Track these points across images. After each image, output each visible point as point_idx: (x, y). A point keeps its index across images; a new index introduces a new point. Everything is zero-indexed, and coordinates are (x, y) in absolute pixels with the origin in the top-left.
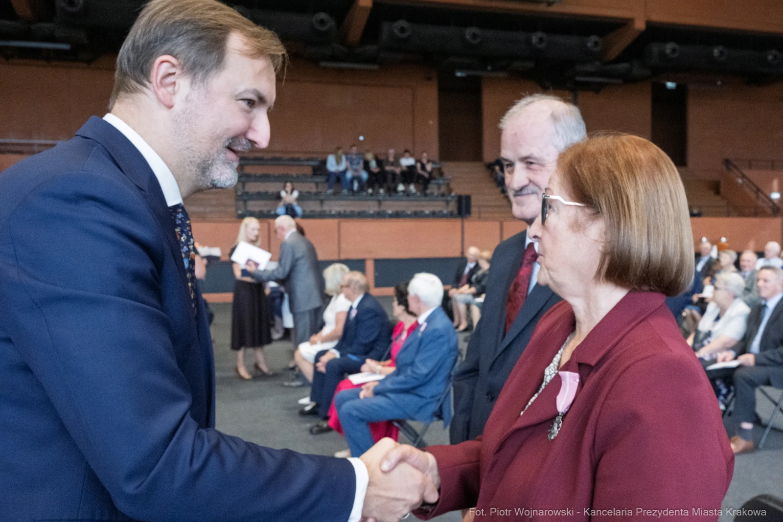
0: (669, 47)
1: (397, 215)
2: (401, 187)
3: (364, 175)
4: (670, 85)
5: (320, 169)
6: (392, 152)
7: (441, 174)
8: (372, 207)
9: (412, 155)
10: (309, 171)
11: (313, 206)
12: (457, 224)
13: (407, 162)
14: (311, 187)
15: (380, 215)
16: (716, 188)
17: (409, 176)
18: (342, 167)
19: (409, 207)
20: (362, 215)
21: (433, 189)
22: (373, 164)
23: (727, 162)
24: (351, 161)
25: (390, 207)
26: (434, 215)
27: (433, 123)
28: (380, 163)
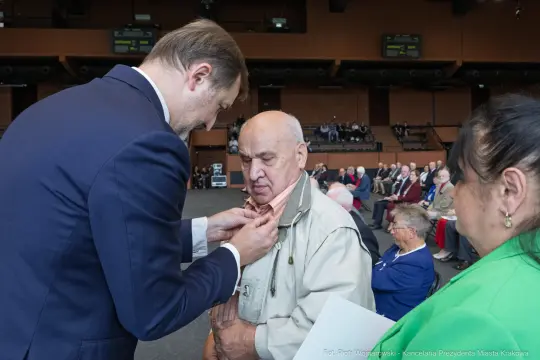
0: (475, 72)
1: (352, 151)
2: (352, 139)
3: (337, 133)
4: (481, 86)
6: (348, 123)
7: (370, 132)
8: (340, 147)
9: (357, 124)
11: (316, 147)
12: (377, 154)
15: (344, 151)
17: (356, 134)
18: (327, 131)
19: (356, 147)
20: (336, 151)
21: (367, 139)
24: (331, 128)
25: (348, 147)
26: (367, 151)
27: (367, 109)
28: (343, 128)
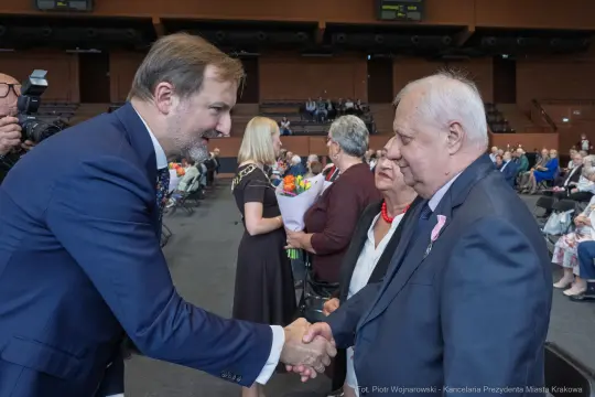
3: (326, 112)
4: (505, 56)
5: (303, 110)
6: (340, 99)
9: (351, 100)
10: (296, 110)
11: (298, 129)
13: (350, 105)
14: (298, 119)
16: (529, 116)
18: (313, 108)
22: (330, 107)
23: (534, 101)
24: (318, 105)
28: (334, 105)
